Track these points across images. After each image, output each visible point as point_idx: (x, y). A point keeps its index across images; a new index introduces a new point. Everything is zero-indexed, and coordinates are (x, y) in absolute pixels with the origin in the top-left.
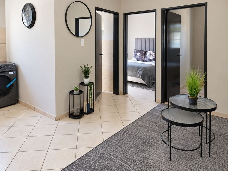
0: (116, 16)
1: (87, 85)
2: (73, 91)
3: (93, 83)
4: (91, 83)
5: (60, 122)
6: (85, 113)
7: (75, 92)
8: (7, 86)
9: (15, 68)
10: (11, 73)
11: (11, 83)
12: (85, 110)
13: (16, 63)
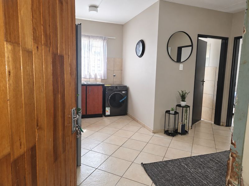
0: (224, 41)
1: (183, 107)
2: (170, 111)
3: (189, 107)
4: (187, 106)
5: (155, 135)
6: (179, 133)
7: (171, 112)
8: (121, 101)
9: (126, 89)
10: (123, 92)
11: (123, 99)
12: (180, 130)
13: (128, 86)
